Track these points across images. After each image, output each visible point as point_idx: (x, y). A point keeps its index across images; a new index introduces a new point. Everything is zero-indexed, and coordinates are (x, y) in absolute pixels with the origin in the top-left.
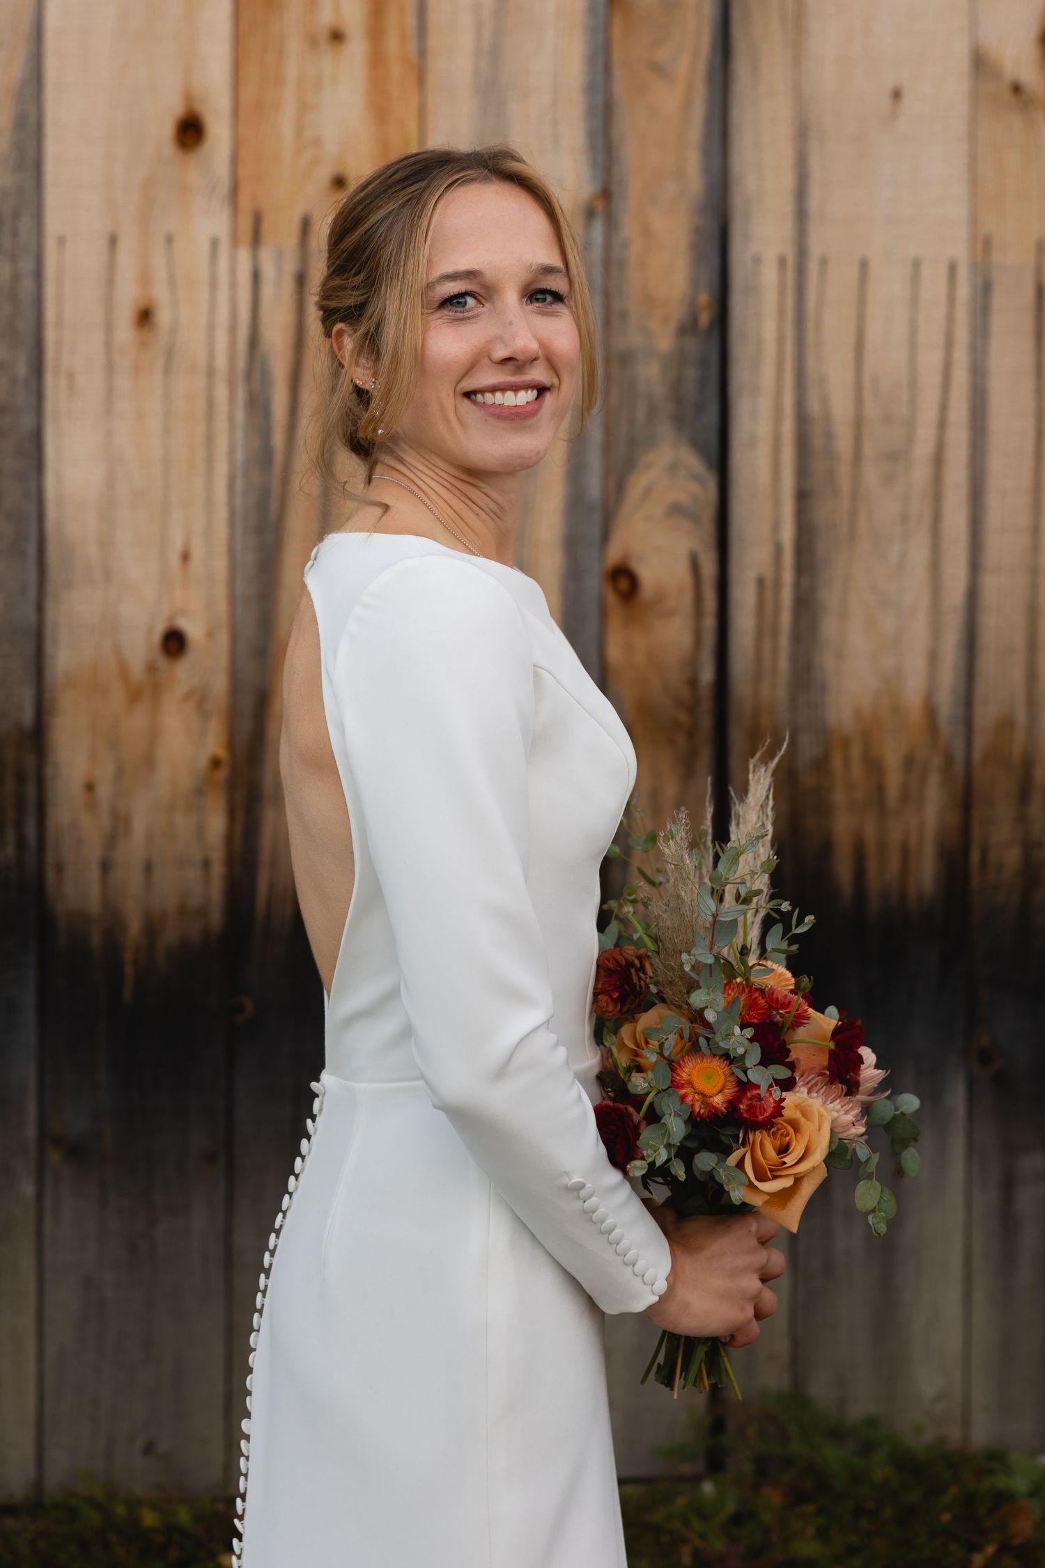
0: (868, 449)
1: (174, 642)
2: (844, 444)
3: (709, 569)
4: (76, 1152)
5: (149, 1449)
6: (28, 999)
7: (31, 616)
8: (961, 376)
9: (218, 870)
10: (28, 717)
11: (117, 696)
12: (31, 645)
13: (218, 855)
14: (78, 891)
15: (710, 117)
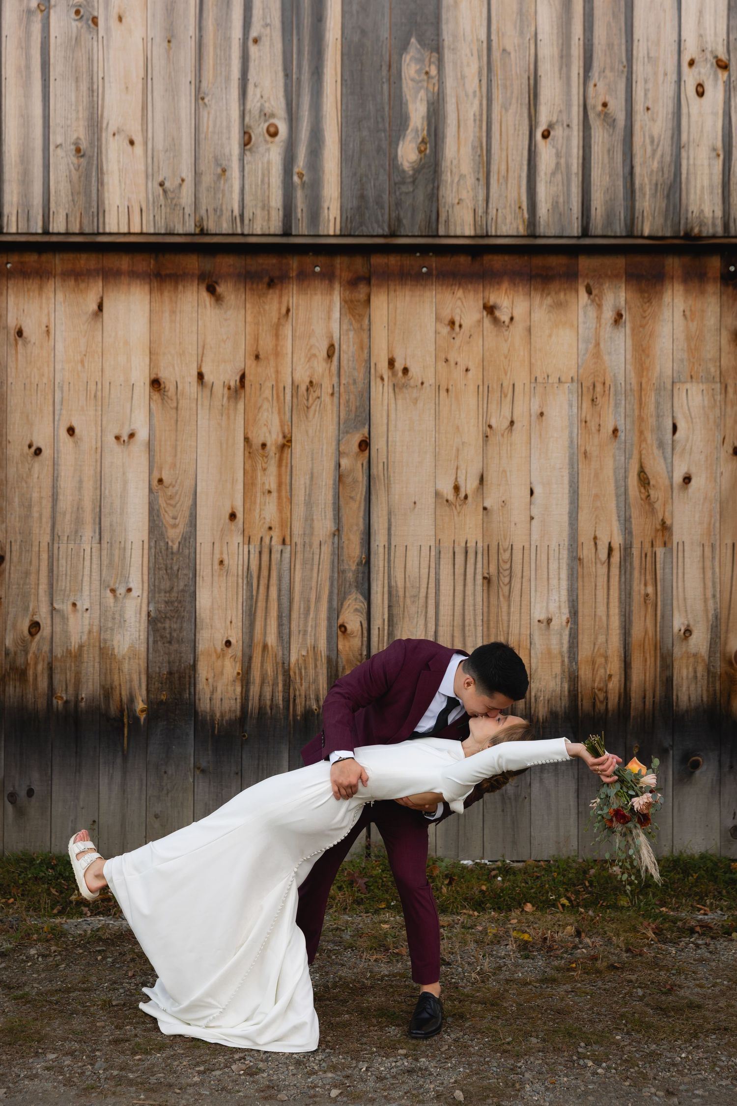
0: (407, 594)
1: (228, 643)
2: (401, 594)
3: (365, 625)
4: (203, 771)
6: (192, 732)
7: (193, 637)
8: (432, 575)
9: (239, 701)
10: (192, 662)
11: (214, 657)
12: (192, 644)
13: (239, 697)
14: (204, 705)
15: (365, 510)
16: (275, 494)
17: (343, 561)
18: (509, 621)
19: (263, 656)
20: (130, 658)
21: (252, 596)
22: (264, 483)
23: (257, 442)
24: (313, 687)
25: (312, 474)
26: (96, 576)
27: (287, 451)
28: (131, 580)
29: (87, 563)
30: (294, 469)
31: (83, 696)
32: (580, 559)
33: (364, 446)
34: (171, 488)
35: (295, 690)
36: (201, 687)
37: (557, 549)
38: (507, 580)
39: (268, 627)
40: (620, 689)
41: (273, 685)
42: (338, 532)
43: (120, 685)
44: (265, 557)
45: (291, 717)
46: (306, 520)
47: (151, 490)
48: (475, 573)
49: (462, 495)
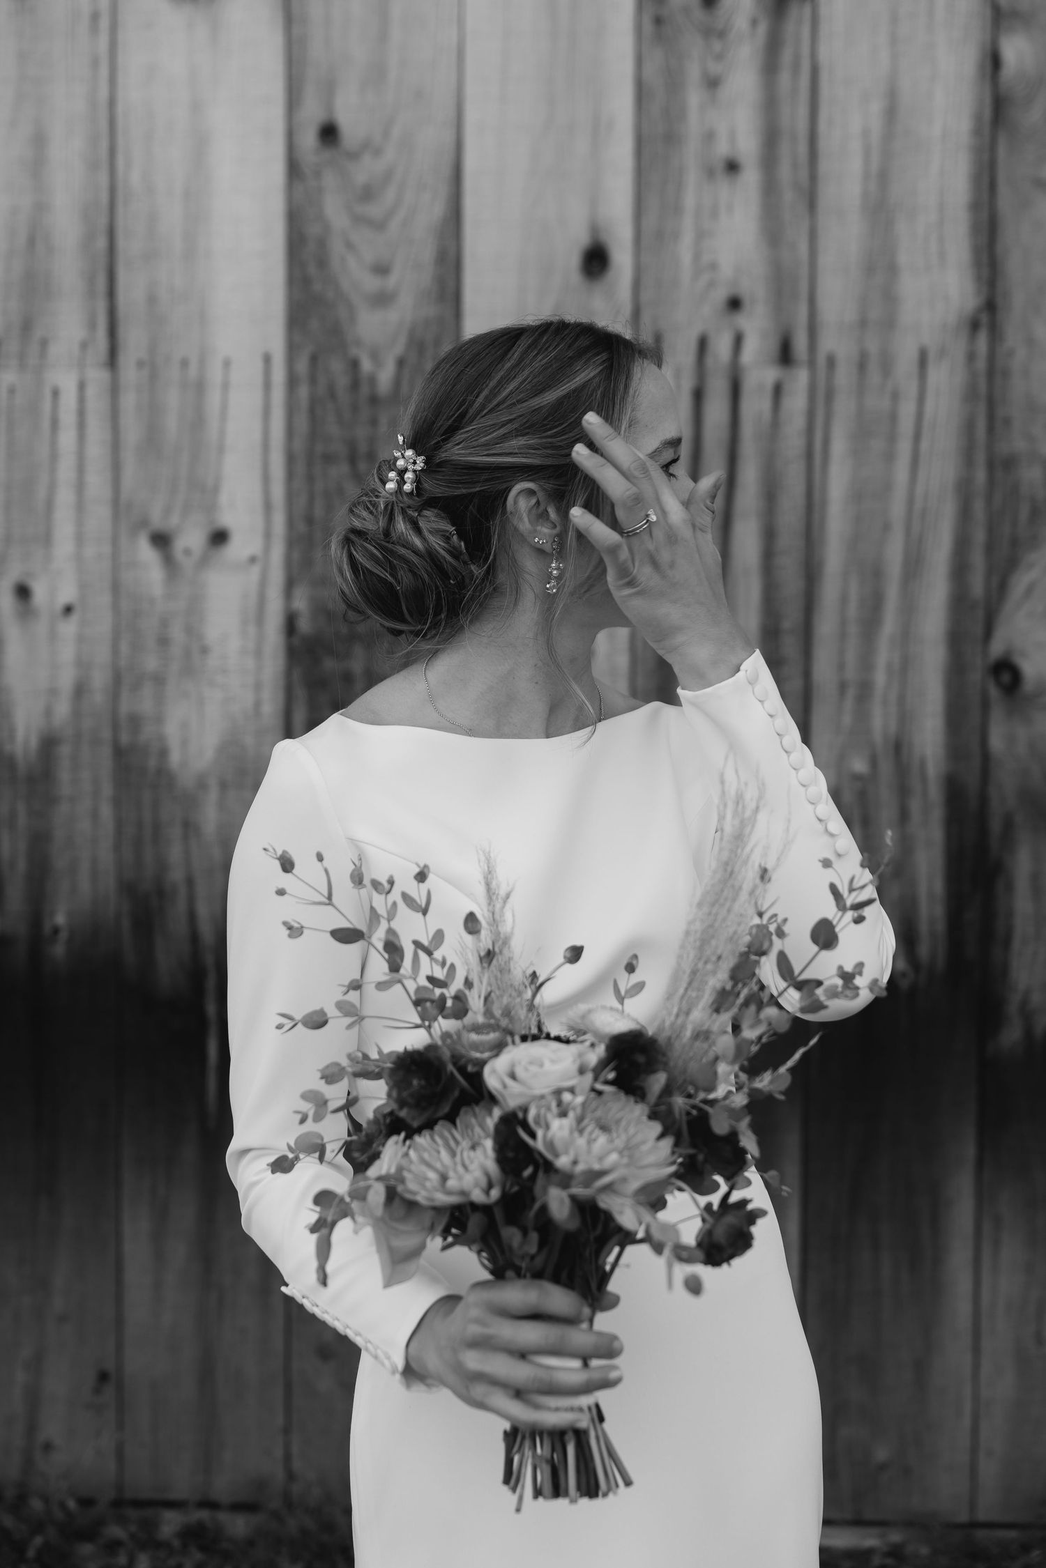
16: (751, 177)
17: (1007, 422)
20: (223, 786)
22: (711, 134)
25: (892, 96)
26: (97, 482)
27: (798, 10)
28: (224, 498)
29: (67, 439)
30: (824, 78)
31: (60, 919)
34: (367, 159)
42: (988, 316)
43: (190, 882)
44: (716, 411)
46: (869, 269)
47: (294, 169)
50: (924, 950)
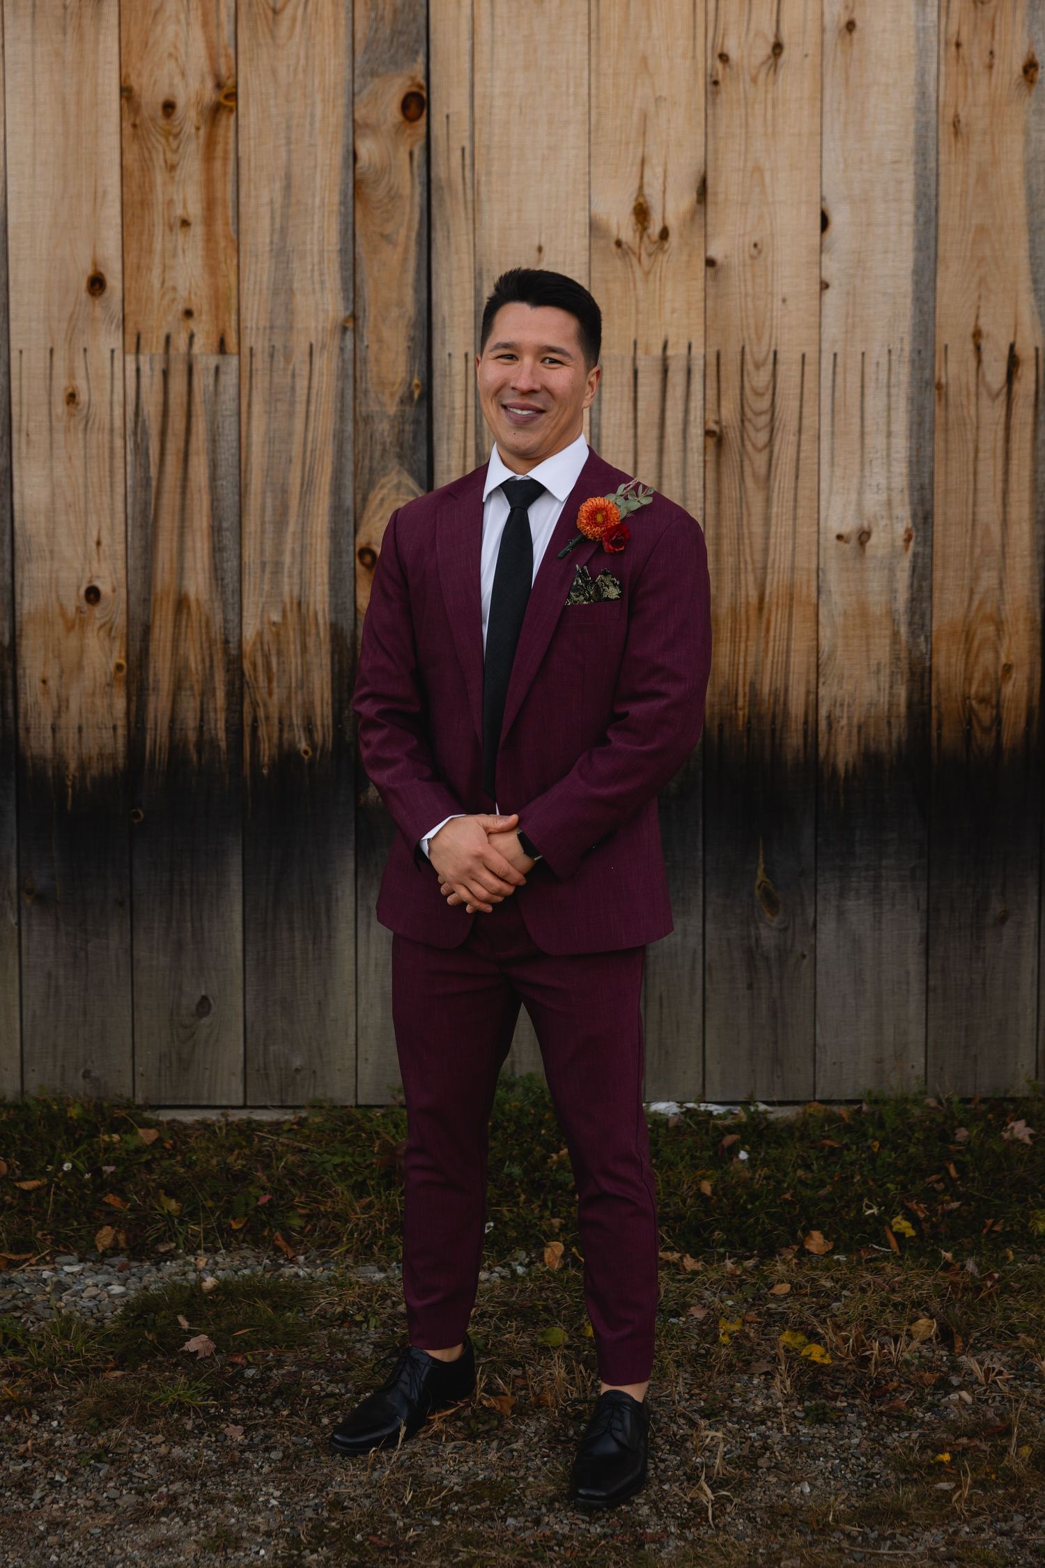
1: (93, 595)
4: (40, 898)
5: (86, 1074)
6: (11, 807)
7: (8, 580)
9: (121, 732)
10: (6, 640)
11: (60, 627)
12: (7, 596)
13: (121, 723)
14: (39, 742)
15: (418, 266)
16: (198, 230)
17: (366, 392)
18: (767, 538)
19: (177, 625)
21: (148, 479)
22: (170, 202)
23: (151, 99)
24: (298, 699)
25: (288, 177)
27: (226, 121)
30: (243, 165)
32: (939, 386)
33: (413, 108)
35: (255, 705)
36: (30, 700)
37: (884, 361)
38: (762, 438)
39: (189, 556)
40: (1030, 700)
41: (203, 694)
42: (352, 323)
44: (178, 384)
45: (247, 770)
46: (276, 293)
48: (686, 423)
49: (655, 229)
50: (318, 737)
